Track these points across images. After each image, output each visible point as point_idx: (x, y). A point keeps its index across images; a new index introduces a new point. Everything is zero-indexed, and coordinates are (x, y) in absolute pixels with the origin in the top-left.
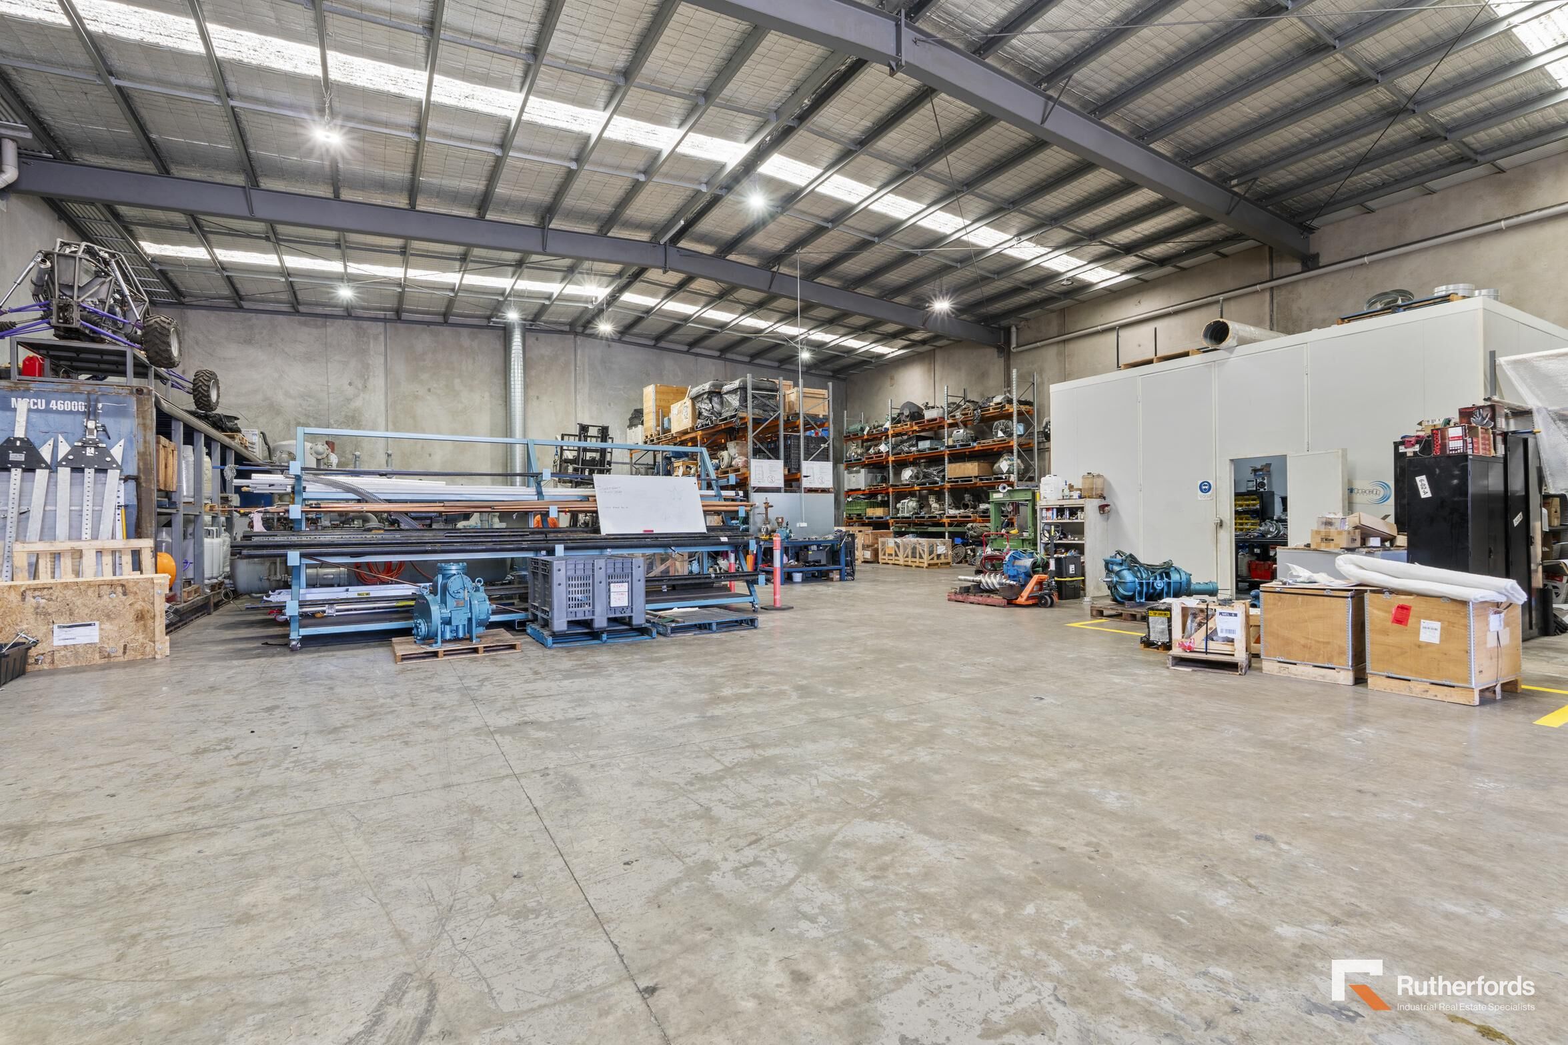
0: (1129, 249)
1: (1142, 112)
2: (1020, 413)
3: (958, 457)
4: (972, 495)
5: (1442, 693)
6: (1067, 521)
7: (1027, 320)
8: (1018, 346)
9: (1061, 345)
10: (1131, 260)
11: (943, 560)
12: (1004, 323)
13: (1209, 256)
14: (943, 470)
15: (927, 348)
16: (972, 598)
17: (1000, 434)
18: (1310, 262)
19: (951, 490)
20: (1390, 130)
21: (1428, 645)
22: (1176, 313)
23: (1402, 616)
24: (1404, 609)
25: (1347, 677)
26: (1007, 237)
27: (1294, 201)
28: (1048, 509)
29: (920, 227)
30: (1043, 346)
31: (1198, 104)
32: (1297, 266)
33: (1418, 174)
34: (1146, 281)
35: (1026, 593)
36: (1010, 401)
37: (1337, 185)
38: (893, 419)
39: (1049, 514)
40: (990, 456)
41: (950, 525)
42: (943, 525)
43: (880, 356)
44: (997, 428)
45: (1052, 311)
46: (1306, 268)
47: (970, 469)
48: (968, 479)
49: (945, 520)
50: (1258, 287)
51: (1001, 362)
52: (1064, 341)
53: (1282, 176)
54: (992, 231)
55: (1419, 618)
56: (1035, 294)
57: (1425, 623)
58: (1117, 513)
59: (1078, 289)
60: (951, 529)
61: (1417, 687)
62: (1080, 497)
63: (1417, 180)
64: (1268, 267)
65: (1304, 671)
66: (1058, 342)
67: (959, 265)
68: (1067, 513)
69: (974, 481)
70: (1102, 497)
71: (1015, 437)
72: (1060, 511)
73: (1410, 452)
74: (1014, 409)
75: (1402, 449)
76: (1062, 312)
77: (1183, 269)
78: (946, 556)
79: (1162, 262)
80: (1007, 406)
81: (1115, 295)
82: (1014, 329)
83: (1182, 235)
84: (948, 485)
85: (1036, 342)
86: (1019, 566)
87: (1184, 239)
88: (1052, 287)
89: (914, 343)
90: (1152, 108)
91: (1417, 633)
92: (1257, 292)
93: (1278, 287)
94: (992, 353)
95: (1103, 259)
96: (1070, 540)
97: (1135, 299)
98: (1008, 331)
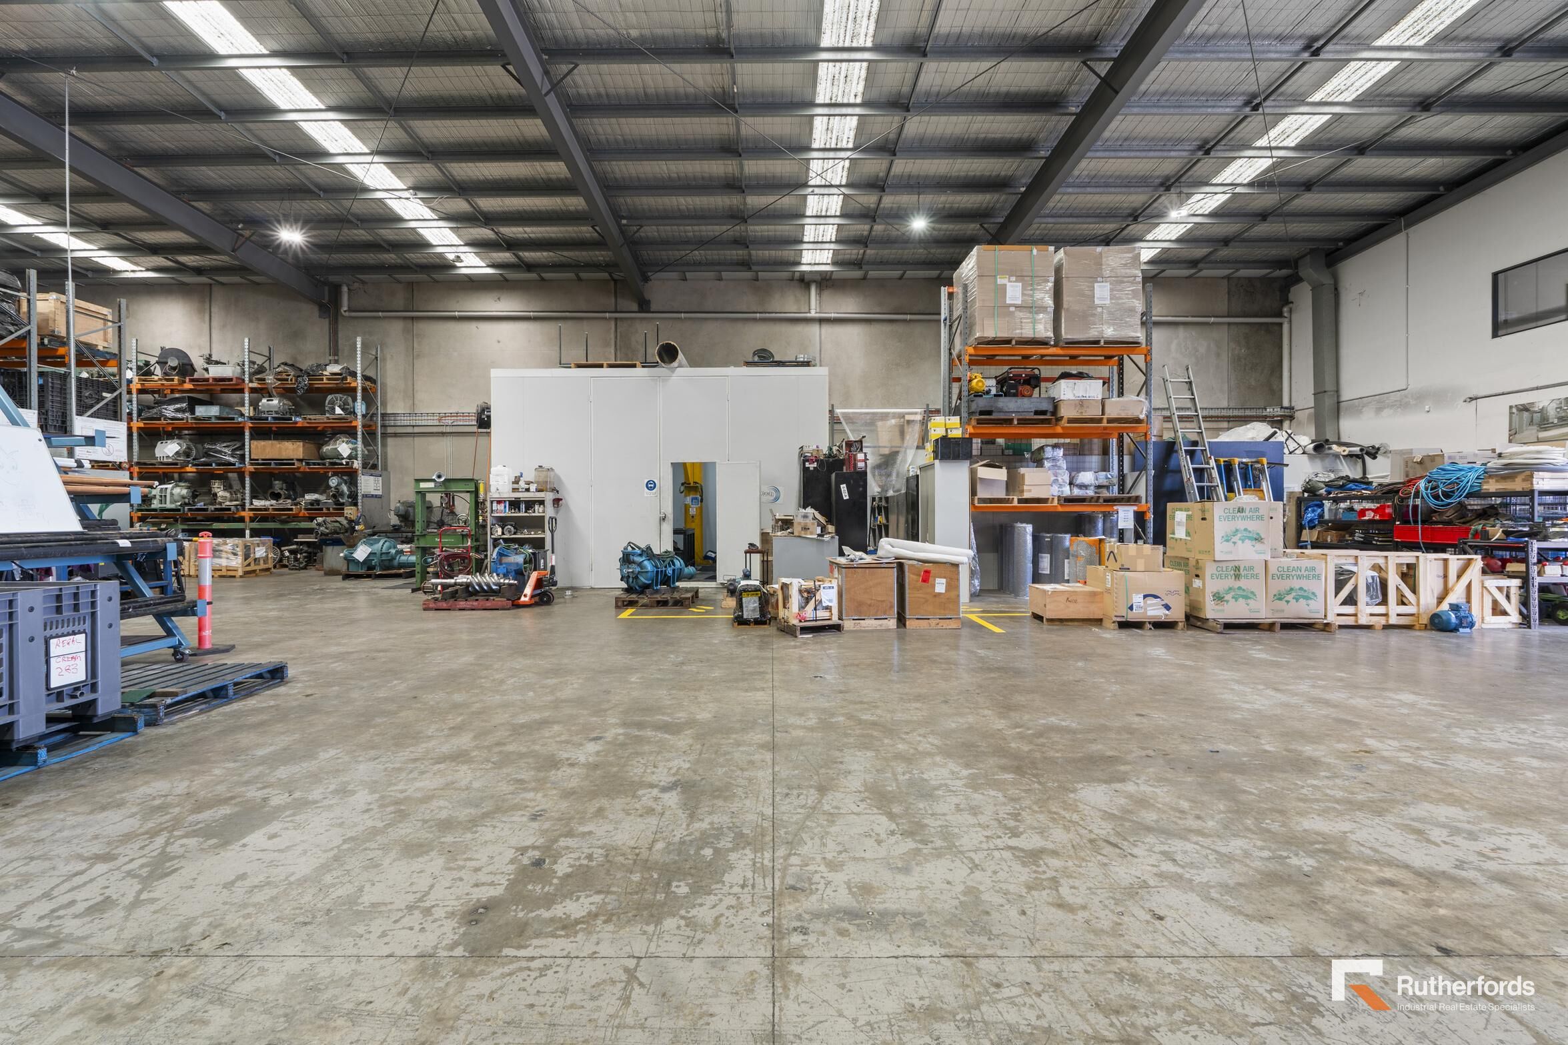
0: (511, 245)
1: (600, 130)
2: (364, 390)
3: (262, 432)
4: (285, 481)
5: (945, 624)
6: (522, 514)
7: (363, 282)
8: (350, 310)
9: (410, 322)
10: (506, 256)
11: (262, 566)
12: (333, 278)
13: (571, 275)
14: (242, 447)
15: (203, 279)
16: (462, 604)
17: (338, 411)
18: (644, 306)
19: (252, 474)
20: (737, 228)
21: (940, 594)
22: (536, 319)
23: (926, 577)
24: (927, 572)
25: (892, 623)
26: (401, 185)
27: (647, 254)
28: (499, 502)
29: (299, 129)
30: (385, 318)
31: (640, 146)
32: (635, 307)
33: (719, 264)
34: (506, 280)
35: (528, 590)
36: (354, 374)
37: (683, 253)
38: (139, 368)
39: (501, 507)
40: (316, 436)
41: (252, 520)
42: (242, 520)
43: (107, 271)
44: (332, 403)
45: (399, 282)
46: (641, 310)
47: (292, 450)
48: (289, 462)
49: (246, 514)
50: (607, 315)
51: (325, 323)
52: (412, 318)
53: (650, 231)
54: (388, 172)
55: (935, 577)
56: (390, 258)
57: (938, 580)
58: (567, 506)
59: (442, 268)
60: (255, 525)
61: (933, 622)
62: (538, 490)
63: (717, 268)
64: (613, 300)
65: (870, 624)
66: (405, 318)
67: (322, 194)
68: (523, 506)
69: (297, 464)
70: (554, 490)
71: (359, 417)
72: (515, 504)
73: (812, 466)
74: (359, 383)
75: (807, 465)
76: (411, 286)
77: (543, 279)
78: (266, 559)
79: (529, 267)
80: (349, 379)
81: (475, 284)
82: (345, 289)
83: (567, 250)
84: (250, 468)
85: (374, 311)
86: (510, 564)
87: (565, 253)
88: (414, 257)
89: (182, 268)
90: (609, 130)
91: (933, 586)
92: (605, 318)
93: (621, 319)
94: (309, 311)
95: (479, 245)
96: (525, 534)
97: (495, 295)
98: (336, 290)
